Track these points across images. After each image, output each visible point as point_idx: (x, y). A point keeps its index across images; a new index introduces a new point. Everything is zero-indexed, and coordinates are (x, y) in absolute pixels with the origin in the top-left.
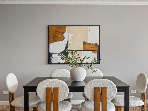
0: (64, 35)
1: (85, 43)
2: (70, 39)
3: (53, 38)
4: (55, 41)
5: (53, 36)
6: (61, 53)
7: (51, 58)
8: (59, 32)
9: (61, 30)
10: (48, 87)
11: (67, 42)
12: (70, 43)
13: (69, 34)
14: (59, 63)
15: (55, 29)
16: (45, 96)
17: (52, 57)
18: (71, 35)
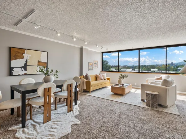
0: (24, 55)
1: (39, 61)
2: (29, 58)
3: (14, 56)
4: (16, 59)
5: (14, 55)
6: (21, 67)
7: (12, 71)
8: (20, 53)
9: (21, 51)
10: (45, 88)
11: (26, 60)
12: (28, 61)
13: (28, 55)
14: (19, 75)
15: (17, 50)
16: (43, 93)
17: (14, 71)
18: (29, 56)
